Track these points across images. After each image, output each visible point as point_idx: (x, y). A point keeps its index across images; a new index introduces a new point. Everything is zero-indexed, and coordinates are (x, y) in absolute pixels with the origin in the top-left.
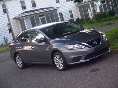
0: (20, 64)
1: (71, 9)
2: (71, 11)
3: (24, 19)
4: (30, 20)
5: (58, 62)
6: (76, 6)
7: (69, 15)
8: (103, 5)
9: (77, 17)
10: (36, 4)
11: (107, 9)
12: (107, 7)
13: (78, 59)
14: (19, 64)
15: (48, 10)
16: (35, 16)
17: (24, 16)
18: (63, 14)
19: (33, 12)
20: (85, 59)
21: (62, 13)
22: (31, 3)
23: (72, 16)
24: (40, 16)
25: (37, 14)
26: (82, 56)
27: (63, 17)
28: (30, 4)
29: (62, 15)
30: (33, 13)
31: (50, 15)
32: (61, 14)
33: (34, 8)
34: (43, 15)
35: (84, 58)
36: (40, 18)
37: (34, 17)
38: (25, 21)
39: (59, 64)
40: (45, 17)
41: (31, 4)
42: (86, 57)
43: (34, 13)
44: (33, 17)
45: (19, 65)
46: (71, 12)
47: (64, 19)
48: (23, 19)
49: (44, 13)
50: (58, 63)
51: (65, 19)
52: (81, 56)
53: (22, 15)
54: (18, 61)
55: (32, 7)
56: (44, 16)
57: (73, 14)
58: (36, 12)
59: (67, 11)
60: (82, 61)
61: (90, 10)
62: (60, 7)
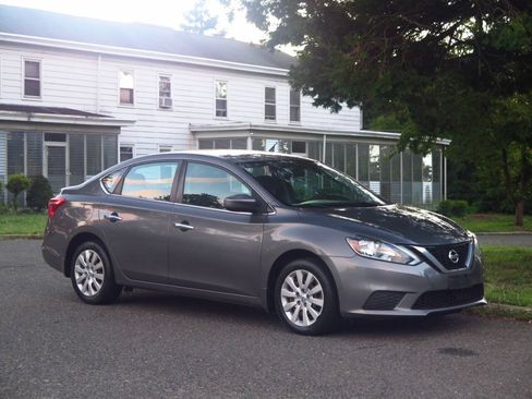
0: (90, 282)
5: (296, 300)
10: (43, 86)
13: (390, 299)
14: (83, 282)
15: (86, 120)
19: (26, 114)
20: (413, 308)
21: (131, 150)
22: (23, 75)
24: (50, 137)
25: (39, 128)
26: (405, 293)
28: (18, 77)
30: (25, 119)
31: (88, 144)
33: (30, 98)
35: (412, 304)
37: (25, 135)
39: (298, 307)
41: (23, 78)
42: (417, 301)
43: (30, 117)
44: (21, 133)
45: (80, 286)
50: (295, 303)
52: (403, 293)
54: (86, 270)
55: (23, 93)
56: (64, 141)
60: (402, 311)
62: (133, 122)
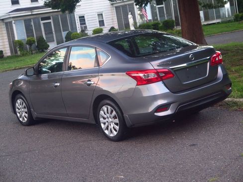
1: (102, 10)
2: (102, 14)
3: (13, 22)
4: (24, 25)
6: (111, 6)
7: (98, 21)
8: (159, 8)
9: (112, 26)
11: (166, 16)
12: (165, 13)
16: (34, 19)
17: (13, 17)
18: (85, 18)
23: (102, 23)
27: (85, 24)
29: (84, 20)
32: (82, 19)
34: (48, 18)
36: (42, 22)
38: (14, 25)
40: (50, 22)
46: (100, 15)
47: (86, 28)
48: (11, 23)
49: (51, 14)
51: (88, 27)
53: (9, 15)
57: (104, 19)
58: (36, 12)
59: (95, 14)
61: (131, 16)
